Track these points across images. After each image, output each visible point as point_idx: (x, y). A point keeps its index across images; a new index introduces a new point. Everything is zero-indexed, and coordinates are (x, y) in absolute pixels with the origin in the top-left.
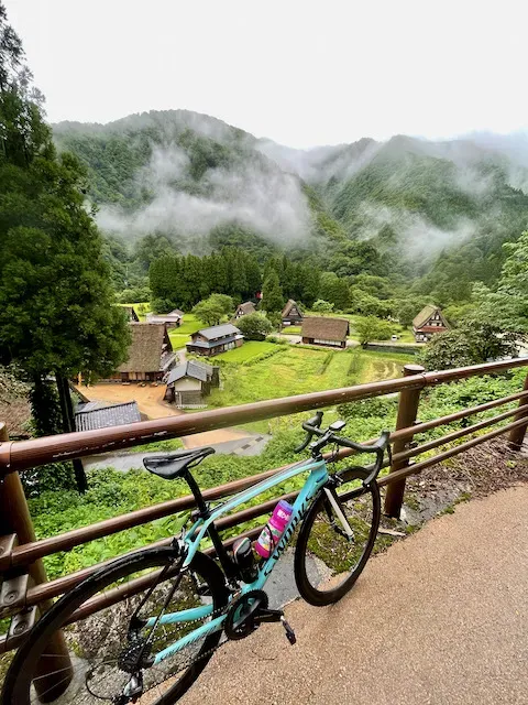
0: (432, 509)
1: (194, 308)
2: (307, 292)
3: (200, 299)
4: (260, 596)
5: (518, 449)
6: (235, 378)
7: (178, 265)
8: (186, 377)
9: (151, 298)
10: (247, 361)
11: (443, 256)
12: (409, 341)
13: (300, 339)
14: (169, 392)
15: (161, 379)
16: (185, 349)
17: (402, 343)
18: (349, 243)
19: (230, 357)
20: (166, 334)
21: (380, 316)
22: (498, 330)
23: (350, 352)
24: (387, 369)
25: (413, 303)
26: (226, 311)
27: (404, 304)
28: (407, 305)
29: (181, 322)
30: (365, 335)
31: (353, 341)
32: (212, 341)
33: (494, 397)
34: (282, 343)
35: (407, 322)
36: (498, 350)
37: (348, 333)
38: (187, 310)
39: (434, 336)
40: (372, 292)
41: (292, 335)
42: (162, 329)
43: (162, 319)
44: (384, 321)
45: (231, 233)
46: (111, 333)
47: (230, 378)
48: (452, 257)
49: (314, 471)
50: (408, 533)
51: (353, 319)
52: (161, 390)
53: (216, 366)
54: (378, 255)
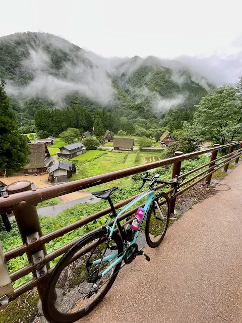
0: (185, 209)
1: (60, 135)
2: (115, 126)
3: (63, 130)
4: (135, 246)
5: (209, 184)
6: (84, 168)
7: (50, 114)
8: (59, 169)
9: (36, 130)
10: (89, 159)
11: (171, 110)
12: (158, 147)
13: (113, 148)
14: (51, 177)
15: (45, 171)
16: (57, 156)
17: (156, 148)
18: (132, 105)
19: (80, 158)
20: (46, 148)
21: (147, 137)
22: (194, 141)
23: (135, 153)
24: (150, 159)
25: (160, 131)
26: (77, 136)
27: (156, 131)
28: (158, 132)
29: (53, 142)
30: (141, 145)
31: (136, 148)
32: (70, 151)
33: (193, 168)
34: (105, 150)
35: (158, 139)
36: (193, 149)
37: (134, 145)
38: (56, 136)
39: (170, 144)
40: (142, 126)
41: (109, 146)
42: (44, 146)
43: (43, 141)
44: (149, 139)
45: (76, 98)
46: (19, 149)
47: (81, 168)
48: (174, 111)
49: (150, 195)
50: (178, 218)
51: (136, 138)
52: (46, 177)
53: (73, 163)
54: (144, 110)
